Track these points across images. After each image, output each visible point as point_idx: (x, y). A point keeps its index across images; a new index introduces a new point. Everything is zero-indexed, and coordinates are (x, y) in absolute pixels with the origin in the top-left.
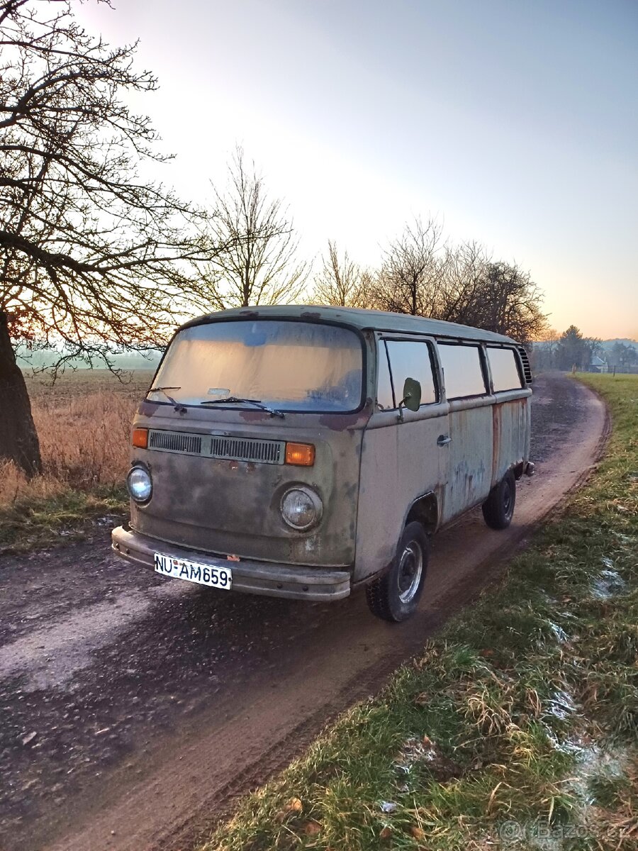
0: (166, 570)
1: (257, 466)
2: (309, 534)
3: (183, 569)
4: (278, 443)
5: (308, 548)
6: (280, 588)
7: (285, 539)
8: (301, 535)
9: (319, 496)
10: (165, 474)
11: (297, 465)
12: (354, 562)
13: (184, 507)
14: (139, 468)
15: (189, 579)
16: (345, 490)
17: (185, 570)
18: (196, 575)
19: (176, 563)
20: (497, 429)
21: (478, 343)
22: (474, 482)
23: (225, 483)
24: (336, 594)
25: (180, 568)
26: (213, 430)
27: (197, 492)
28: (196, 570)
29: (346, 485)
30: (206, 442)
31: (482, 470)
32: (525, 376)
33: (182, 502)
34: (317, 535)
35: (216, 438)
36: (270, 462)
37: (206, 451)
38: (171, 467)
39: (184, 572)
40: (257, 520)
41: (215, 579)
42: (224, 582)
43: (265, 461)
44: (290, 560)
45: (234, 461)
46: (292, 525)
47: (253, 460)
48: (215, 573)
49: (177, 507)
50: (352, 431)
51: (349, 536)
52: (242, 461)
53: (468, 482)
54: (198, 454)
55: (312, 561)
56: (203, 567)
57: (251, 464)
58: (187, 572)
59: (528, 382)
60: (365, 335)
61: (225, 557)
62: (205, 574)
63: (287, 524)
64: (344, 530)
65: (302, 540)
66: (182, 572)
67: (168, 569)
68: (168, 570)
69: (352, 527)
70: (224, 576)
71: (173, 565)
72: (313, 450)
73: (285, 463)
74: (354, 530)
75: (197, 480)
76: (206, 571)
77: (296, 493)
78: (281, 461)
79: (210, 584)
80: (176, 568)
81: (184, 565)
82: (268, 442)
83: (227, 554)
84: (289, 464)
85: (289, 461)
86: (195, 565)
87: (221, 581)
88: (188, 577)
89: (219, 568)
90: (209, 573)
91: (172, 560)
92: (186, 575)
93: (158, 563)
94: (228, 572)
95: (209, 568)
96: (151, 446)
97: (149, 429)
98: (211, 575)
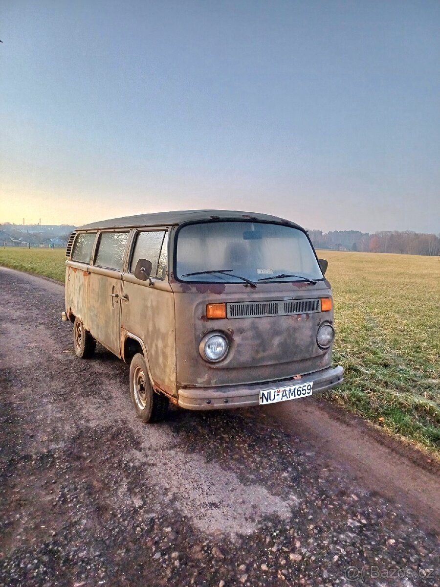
0: (271, 400)
1: (310, 316)
2: (329, 349)
3: (283, 394)
4: (318, 300)
6: (331, 383)
10: (251, 333)
11: (326, 311)
13: (267, 353)
15: (289, 399)
18: (292, 394)
19: (278, 392)
23: (295, 330)
25: (281, 394)
26: (285, 297)
27: (277, 341)
28: (292, 391)
30: (281, 306)
33: (264, 350)
35: (286, 302)
36: (316, 311)
37: (281, 312)
38: (254, 328)
41: (304, 392)
45: (299, 315)
46: (323, 347)
47: (308, 312)
48: (304, 388)
52: (303, 314)
54: (276, 315)
57: (307, 315)
58: (286, 395)
61: (292, 378)
63: (320, 347)
65: (326, 354)
66: (283, 396)
68: (273, 399)
70: (309, 387)
71: (276, 394)
72: (330, 301)
75: (277, 332)
76: (299, 389)
77: (325, 327)
78: (320, 310)
79: (302, 396)
80: (278, 395)
81: (284, 391)
82: (313, 300)
83: (293, 376)
84: (323, 311)
85: (323, 309)
86: (292, 388)
87: (308, 391)
88: (287, 398)
89: (307, 384)
90: (301, 389)
91: (276, 390)
92: (286, 397)
93: (264, 397)
94: (311, 384)
95: (302, 386)
96: (231, 316)
97: (226, 303)
98: (301, 390)
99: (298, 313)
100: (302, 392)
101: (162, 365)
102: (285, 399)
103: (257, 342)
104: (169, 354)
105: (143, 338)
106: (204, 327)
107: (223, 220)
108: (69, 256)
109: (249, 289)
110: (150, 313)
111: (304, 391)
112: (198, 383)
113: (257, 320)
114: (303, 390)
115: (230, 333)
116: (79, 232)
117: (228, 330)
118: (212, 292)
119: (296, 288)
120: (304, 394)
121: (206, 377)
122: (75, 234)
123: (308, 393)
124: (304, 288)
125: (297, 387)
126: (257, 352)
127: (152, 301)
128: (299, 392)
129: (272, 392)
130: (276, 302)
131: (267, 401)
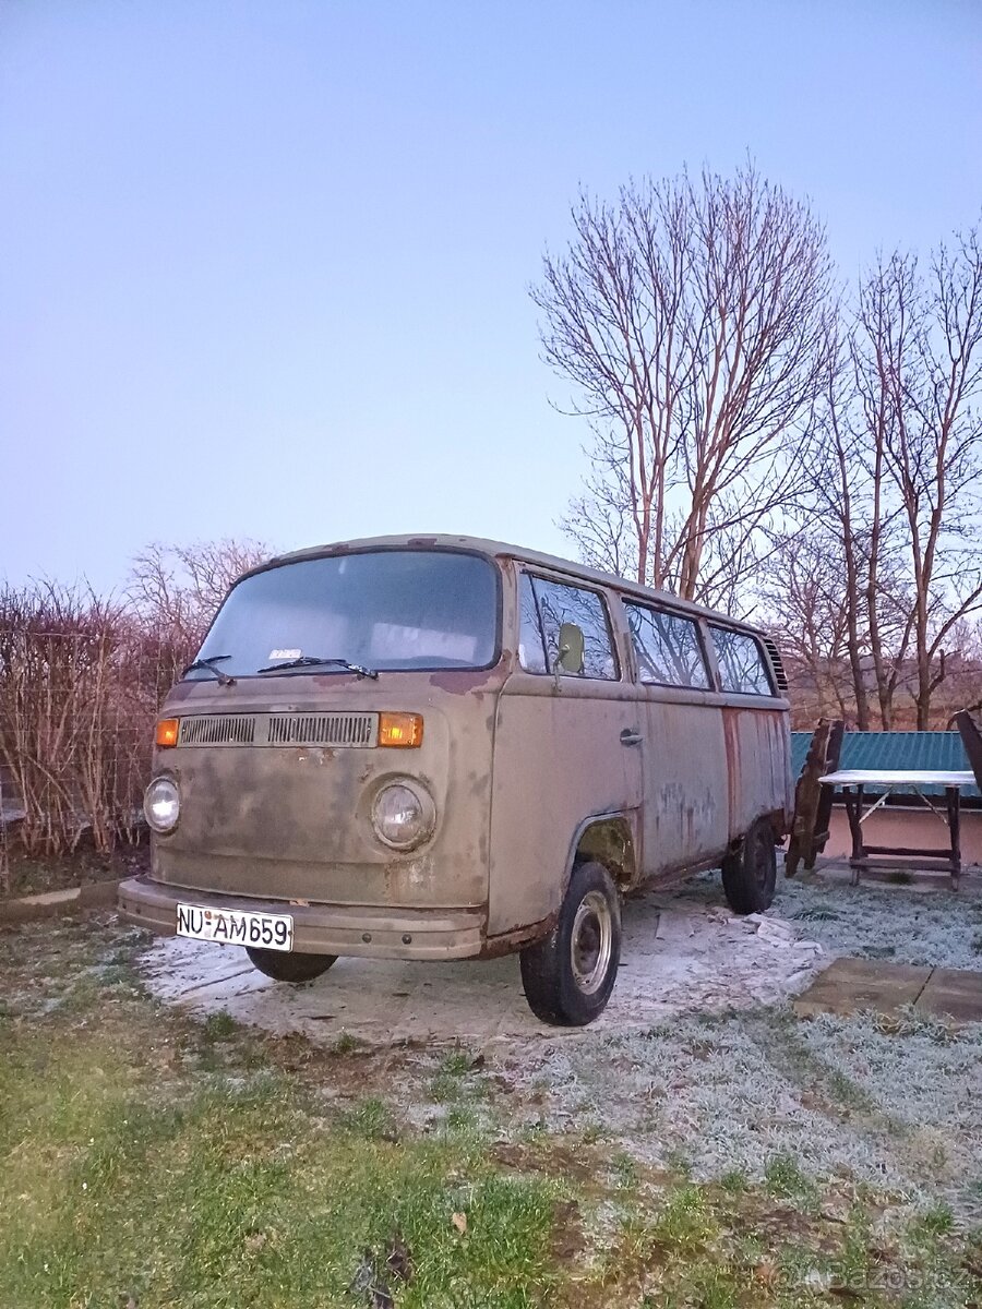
0: (193, 929)
1: (335, 753)
2: (415, 854)
3: (219, 924)
4: (367, 716)
5: (415, 877)
6: (366, 940)
7: (378, 866)
8: (402, 857)
9: (429, 793)
10: (200, 780)
11: (396, 747)
12: (488, 902)
13: (227, 830)
14: (164, 780)
15: (228, 940)
16: (471, 785)
17: (222, 926)
18: (239, 932)
19: (209, 915)
20: (732, 745)
21: (694, 616)
22: (697, 818)
23: (288, 783)
24: (456, 947)
25: (214, 922)
26: (272, 704)
27: (246, 804)
28: (239, 924)
29: (472, 775)
30: (262, 725)
31: (709, 803)
32: (775, 679)
33: (223, 821)
34: (428, 855)
35: (277, 716)
36: (355, 745)
38: (208, 768)
39: (221, 930)
40: (336, 838)
42: (281, 939)
43: (348, 745)
44: (386, 900)
45: (302, 748)
46: (389, 843)
47: (330, 744)
48: (267, 925)
49: (217, 830)
50: (479, 695)
51: (478, 859)
52: (315, 748)
53: (685, 818)
55: (420, 901)
56: (248, 917)
57: (328, 751)
58: (225, 930)
59: (781, 688)
60: (500, 562)
61: (286, 902)
62: (253, 928)
63: (381, 842)
64: (471, 847)
65: (405, 864)
66: (218, 929)
67: (197, 927)
68: (197, 929)
69: (482, 842)
70: (281, 928)
71: (205, 920)
72: (420, 722)
73: (380, 745)
74: (487, 850)
75: (247, 784)
76: (255, 924)
77: (395, 790)
78: (372, 743)
80: (209, 923)
81: (221, 918)
82: (353, 716)
83: (290, 898)
84: (385, 746)
85: (383, 741)
86: (241, 917)
87: (277, 937)
88: (226, 936)
89: (274, 918)
90: (260, 927)
91: (203, 911)
92: (223, 933)
93: (183, 920)
94: (288, 921)
95: (262, 918)
96: (182, 742)
98: (261, 929)
99: (298, 744)
100: (262, 935)
102: (220, 936)
111: (268, 933)
113: (215, 752)
114: (264, 930)
117: (176, 769)
120: (266, 942)
123: (278, 943)
124: (336, 688)
126: (211, 822)
128: (255, 932)
129: (196, 912)
130: (252, 716)
131: (188, 930)
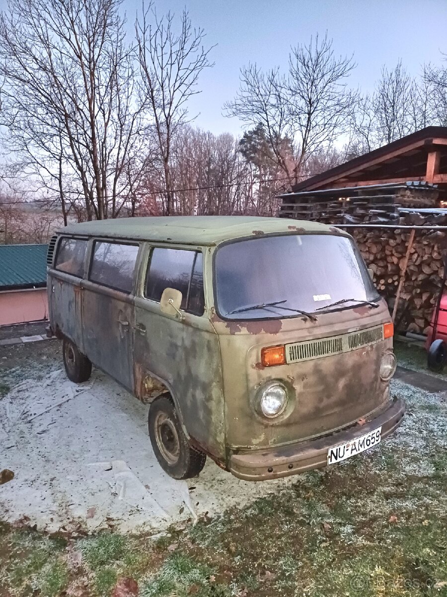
4: (381, 326)
6: (397, 422)
15: (358, 452)
18: (362, 446)
19: (348, 446)
23: (360, 367)
25: (350, 448)
26: (349, 329)
27: (342, 383)
28: (362, 442)
30: (345, 340)
33: (328, 397)
35: (353, 334)
37: (346, 347)
38: (317, 371)
41: (373, 440)
42: (378, 438)
43: (378, 342)
44: (381, 404)
47: (373, 343)
48: (373, 436)
54: (340, 352)
57: (372, 346)
61: (357, 423)
66: (352, 450)
67: (341, 455)
70: (378, 434)
71: (346, 449)
75: (341, 373)
78: (383, 338)
79: (371, 445)
81: (354, 444)
82: (377, 327)
83: (357, 420)
84: (386, 338)
86: (362, 439)
87: (376, 439)
89: (376, 431)
90: (370, 438)
91: (346, 445)
92: (355, 450)
93: (333, 456)
94: (380, 429)
95: (371, 434)
96: (291, 359)
97: (285, 345)
99: (362, 346)
100: (371, 441)
101: (204, 421)
102: (355, 453)
103: (321, 388)
104: (213, 409)
105: (171, 381)
106: (260, 376)
107: (268, 236)
108: (51, 263)
109: (309, 324)
110: (180, 353)
112: (253, 445)
113: (320, 361)
114: (372, 438)
115: (290, 381)
116: (61, 236)
117: (288, 377)
118: (267, 332)
119: (357, 315)
120: (373, 443)
121: (262, 437)
122: (56, 237)
123: (377, 441)
124: (366, 314)
125: (366, 436)
126: (321, 400)
127: (183, 340)
128: (368, 442)
129: (342, 447)
130: (340, 337)
131: (336, 459)
